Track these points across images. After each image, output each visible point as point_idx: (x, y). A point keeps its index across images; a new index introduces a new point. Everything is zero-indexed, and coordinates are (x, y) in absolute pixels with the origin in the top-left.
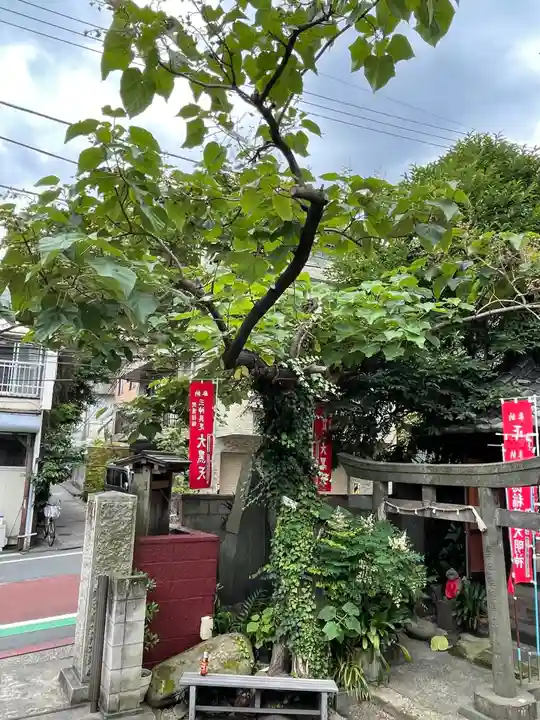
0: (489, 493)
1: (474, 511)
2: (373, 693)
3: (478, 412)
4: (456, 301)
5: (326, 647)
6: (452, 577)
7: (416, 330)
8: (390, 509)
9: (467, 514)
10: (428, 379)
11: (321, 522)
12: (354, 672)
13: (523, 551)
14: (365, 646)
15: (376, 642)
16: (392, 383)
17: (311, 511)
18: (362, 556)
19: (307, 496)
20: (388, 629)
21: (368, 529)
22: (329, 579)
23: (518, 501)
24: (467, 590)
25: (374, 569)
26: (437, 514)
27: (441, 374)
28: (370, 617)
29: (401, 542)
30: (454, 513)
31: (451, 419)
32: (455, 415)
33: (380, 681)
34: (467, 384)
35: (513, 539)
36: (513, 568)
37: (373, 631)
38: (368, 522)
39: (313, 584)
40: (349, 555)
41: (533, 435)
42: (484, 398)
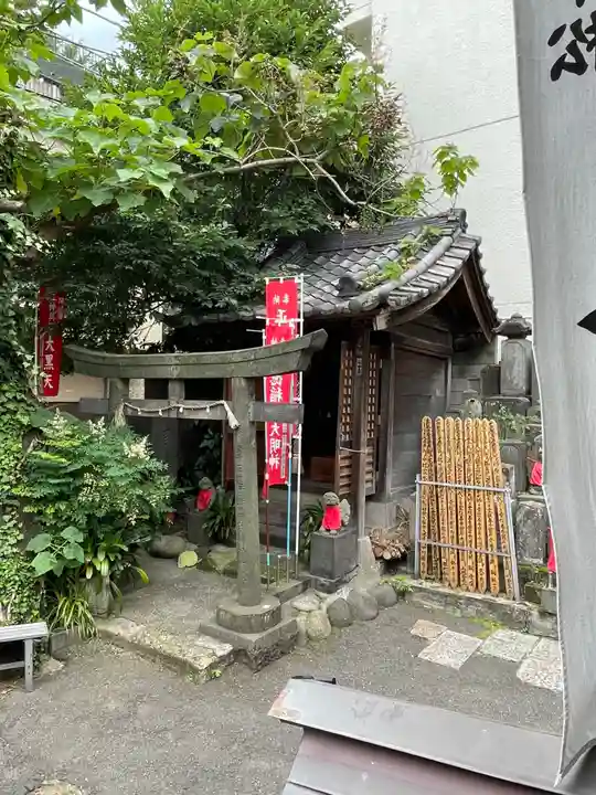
0: (243, 383)
1: (226, 405)
2: (100, 626)
3: (241, 298)
4: (217, 142)
5: (38, 583)
6: (205, 487)
7: (163, 173)
8: (130, 412)
9: (218, 410)
10: (184, 254)
11: (33, 431)
12: (76, 607)
13: (279, 451)
14: (89, 576)
15: (104, 568)
16: (137, 257)
17: (18, 416)
18: (89, 469)
19: (15, 398)
20: (122, 551)
21: (98, 436)
22: (44, 500)
23: (277, 396)
24: (221, 498)
25: (104, 483)
26: (186, 413)
27: (201, 251)
28: (98, 540)
29: (139, 448)
30: (204, 410)
31: (210, 306)
32: (215, 302)
33: (110, 612)
34: (231, 265)
35: (269, 438)
36: (267, 469)
37: (101, 557)
38: (97, 427)
39: (19, 509)
40: (71, 469)
41: (298, 320)
42: (248, 282)
